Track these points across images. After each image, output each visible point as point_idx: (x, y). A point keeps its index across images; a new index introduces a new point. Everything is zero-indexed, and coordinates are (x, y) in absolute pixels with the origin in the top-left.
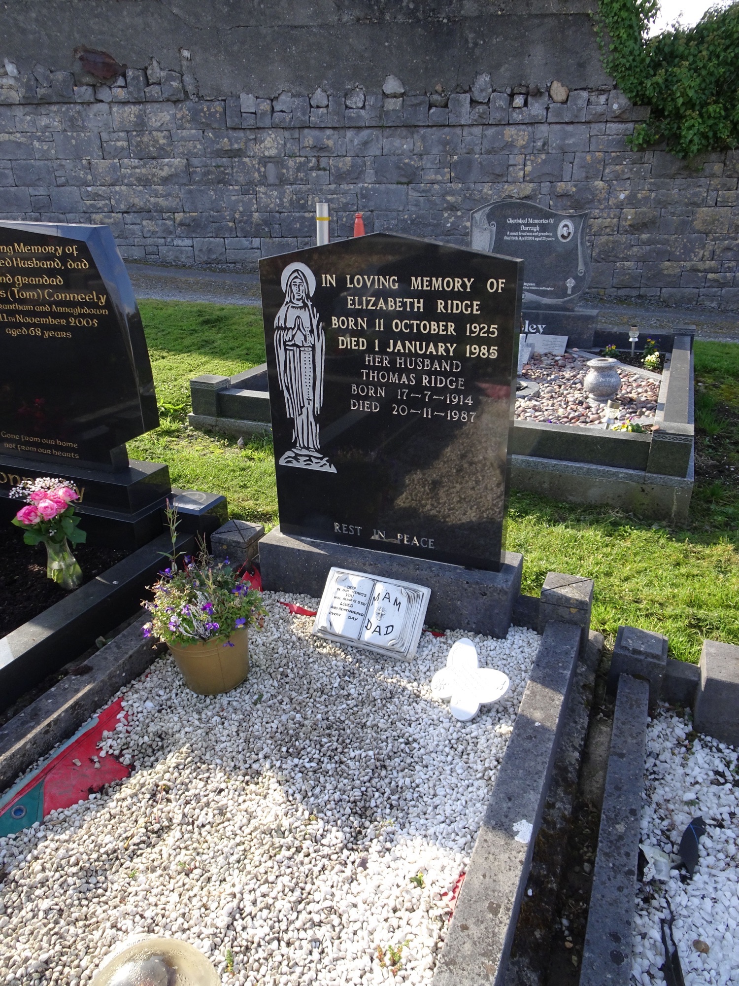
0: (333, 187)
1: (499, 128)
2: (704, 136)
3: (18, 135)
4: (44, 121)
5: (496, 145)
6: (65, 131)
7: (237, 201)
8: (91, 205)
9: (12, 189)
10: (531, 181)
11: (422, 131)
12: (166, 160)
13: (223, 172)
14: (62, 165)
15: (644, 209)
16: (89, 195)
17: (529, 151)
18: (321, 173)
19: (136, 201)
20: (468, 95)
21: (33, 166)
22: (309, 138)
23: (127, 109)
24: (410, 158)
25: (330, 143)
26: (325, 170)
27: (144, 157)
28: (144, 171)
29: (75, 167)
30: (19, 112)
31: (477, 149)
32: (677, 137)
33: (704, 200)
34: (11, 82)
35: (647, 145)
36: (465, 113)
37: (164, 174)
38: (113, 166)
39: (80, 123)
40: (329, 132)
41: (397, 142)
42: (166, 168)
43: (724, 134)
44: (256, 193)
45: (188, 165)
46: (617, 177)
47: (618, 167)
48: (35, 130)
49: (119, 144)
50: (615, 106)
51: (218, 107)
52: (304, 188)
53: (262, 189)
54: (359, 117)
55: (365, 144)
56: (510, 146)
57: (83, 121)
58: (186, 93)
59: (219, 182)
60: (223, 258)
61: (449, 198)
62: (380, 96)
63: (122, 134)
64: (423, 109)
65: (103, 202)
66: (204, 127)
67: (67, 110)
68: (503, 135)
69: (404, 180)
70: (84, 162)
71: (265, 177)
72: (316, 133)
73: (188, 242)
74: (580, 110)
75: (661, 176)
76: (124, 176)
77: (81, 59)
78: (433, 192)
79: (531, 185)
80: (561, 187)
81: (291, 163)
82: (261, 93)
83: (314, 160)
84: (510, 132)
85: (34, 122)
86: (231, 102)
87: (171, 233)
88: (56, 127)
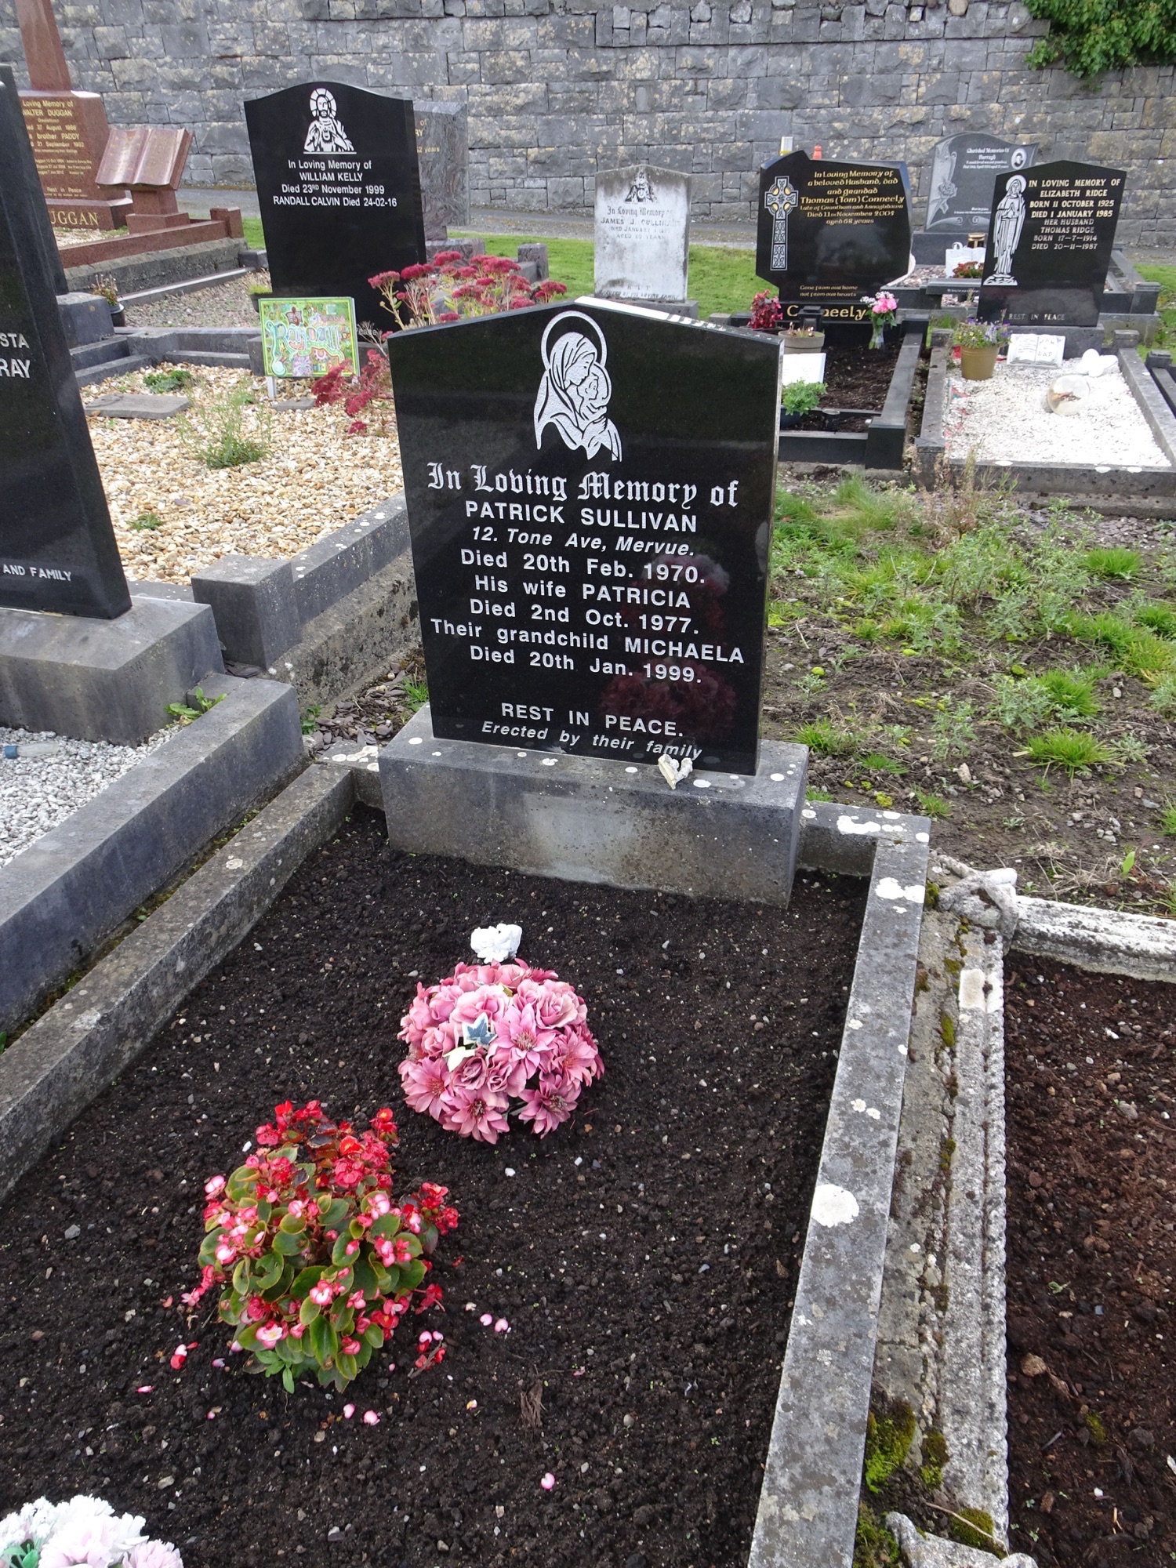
0: (710, 114)
1: (893, 45)
2: (1105, 54)
4: (382, 40)
5: (890, 64)
6: (406, 51)
7: (601, 133)
10: (924, 104)
11: (812, 48)
12: (523, 85)
13: (587, 99)
15: (1039, 134)
17: (921, 70)
18: (698, 97)
19: (485, 134)
20: (863, 8)
22: (688, 58)
23: (482, 24)
24: (797, 80)
25: (711, 63)
26: (702, 94)
27: (499, 81)
28: (495, 98)
30: (352, 29)
31: (869, 69)
32: (1077, 55)
33: (1100, 123)
35: (1048, 63)
36: (860, 29)
37: (519, 102)
38: (461, 93)
40: (709, 50)
41: (784, 61)
42: (522, 95)
43: (1125, 52)
44: (623, 122)
45: (548, 91)
46: (1013, 100)
47: (1015, 88)
49: (470, 66)
50: (1015, 21)
51: (587, 22)
52: (677, 115)
53: (630, 118)
54: (745, 32)
55: (749, 63)
56: (904, 65)
58: (551, 5)
59: (582, 111)
60: (580, 201)
61: (836, 125)
62: (769, 9)
63: (474, 55)
64: (815, 23)
66: (569, 46)
68: (898, 52)
69: (788, 105)
71: (634, 103)
72: (695, 51)
73: (541, 183)
74: (979, 24)
75: (1057, 97)
76: (472, 105)
78: (819, 118)
79: (924, 108)
80: (955, 110)
81: (665, 87)
82: (637, 6)
83: (691, 83)
84: (905, 48)
85: (369, 42)
86: (603, 17)
87: (522, 172)
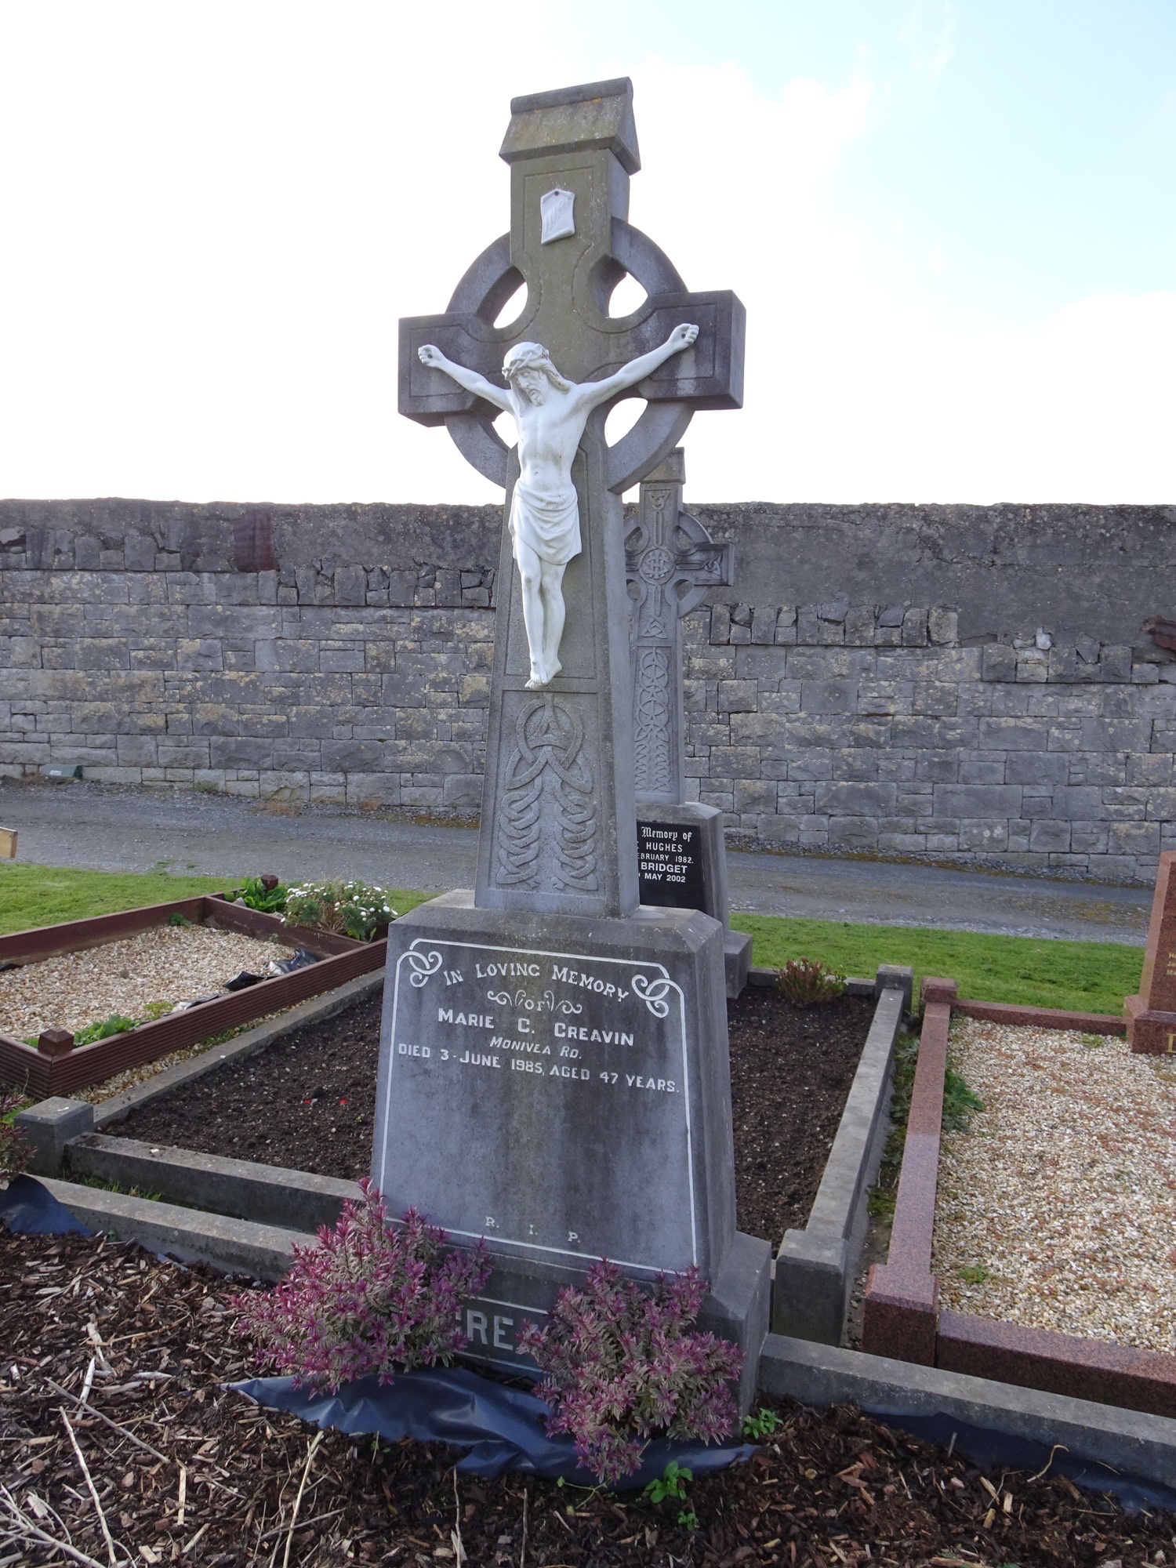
3: (1029, 720)
8: (1116, 811)
9: (998, 788)
14: (1084, 759)
16: (1117, 799)
21: (1039, 758)
29: (1104, 761)
34: (1039, 655)
39: (1129, 709)
48: (1055, 715)
57: (1133, 705)
65: (1135, 808)
67: (1115, 692)
70: (1120, 756)
77: (1151, 632)
88: (1092, 711)
